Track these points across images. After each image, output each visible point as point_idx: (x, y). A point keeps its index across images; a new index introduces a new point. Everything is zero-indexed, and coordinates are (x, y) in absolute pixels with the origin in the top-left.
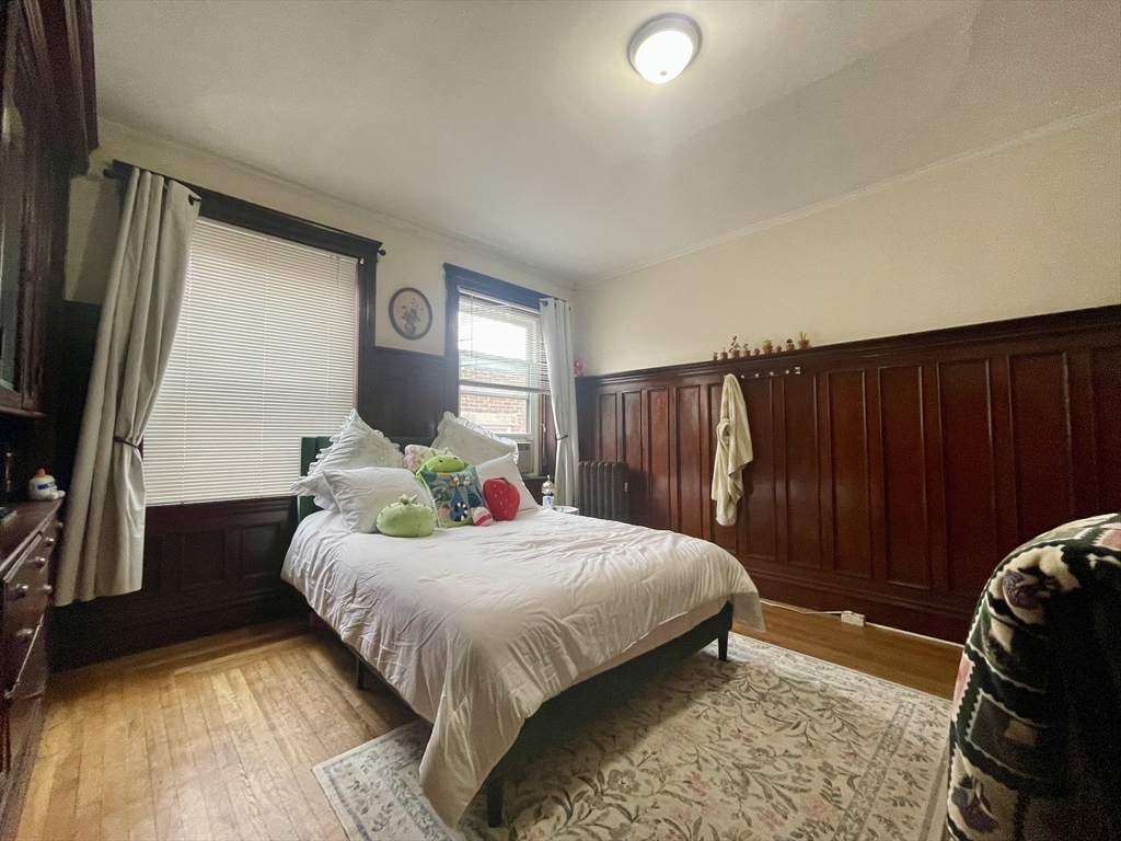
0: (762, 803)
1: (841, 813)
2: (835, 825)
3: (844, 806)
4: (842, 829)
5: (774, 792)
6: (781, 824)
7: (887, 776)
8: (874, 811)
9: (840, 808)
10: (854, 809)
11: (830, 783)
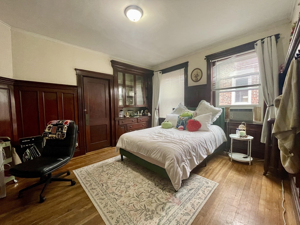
0: (115, 183)
1: (109, 193)
2: (107, 191)
3: (110, 194)
4: (106, 191)
5: (117, 185)
6: (110, 184)
7: (114, 207)
8: (106, 198)
9: (110, 193)
10: (108, 195)
11: (116, 195)
